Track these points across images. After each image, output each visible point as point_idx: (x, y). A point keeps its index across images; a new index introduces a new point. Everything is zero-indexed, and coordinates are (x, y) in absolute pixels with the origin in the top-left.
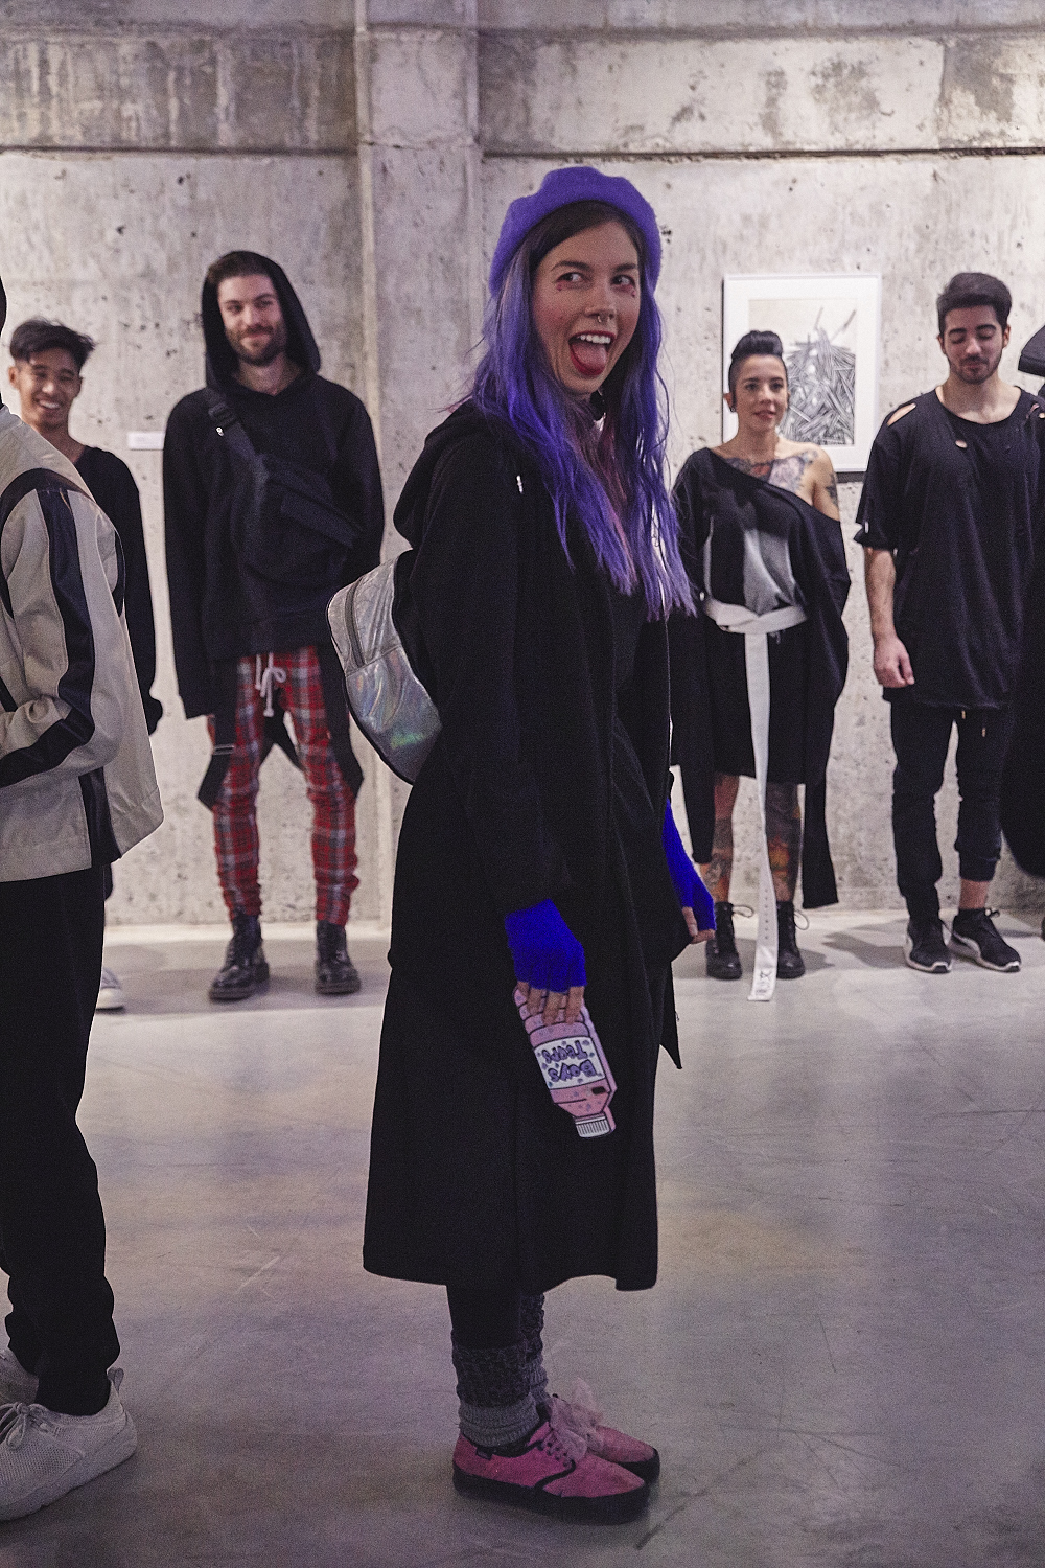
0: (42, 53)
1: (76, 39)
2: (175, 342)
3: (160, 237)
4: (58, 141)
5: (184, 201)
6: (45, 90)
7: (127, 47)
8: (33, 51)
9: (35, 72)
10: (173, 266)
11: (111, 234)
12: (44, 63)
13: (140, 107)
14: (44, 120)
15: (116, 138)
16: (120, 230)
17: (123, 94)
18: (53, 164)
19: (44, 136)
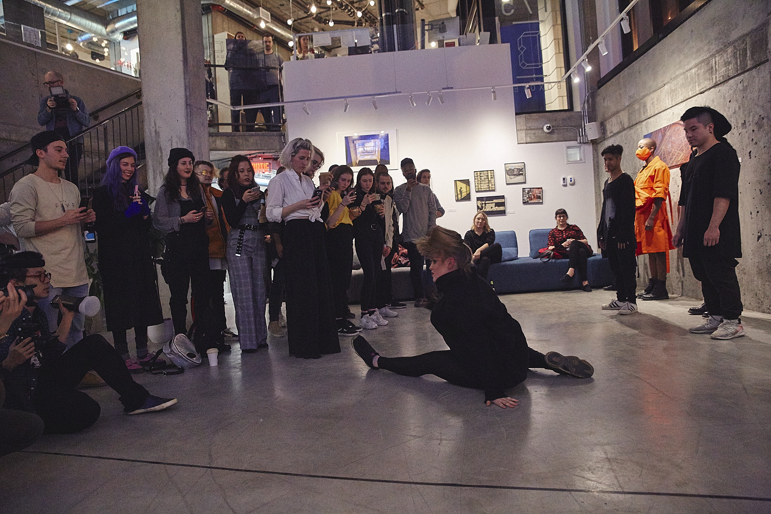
0: (715, 60)
1: (721, 53)
2: (740, 130)
3: (737, 100)
4: (719, 82)
5: (741, 88)
6: (716, 69)
7: (730, 50)
8: (714, 61)
9: (714, 65)
10: (739, 108)
11: (728, 102)
12: (715, 62)
13: (732, 65)
14: (716, 77)
15: (729, 76)
16: (730, 101)
17: (729, 63)
18: (717, 89)
19: (716, 82)
